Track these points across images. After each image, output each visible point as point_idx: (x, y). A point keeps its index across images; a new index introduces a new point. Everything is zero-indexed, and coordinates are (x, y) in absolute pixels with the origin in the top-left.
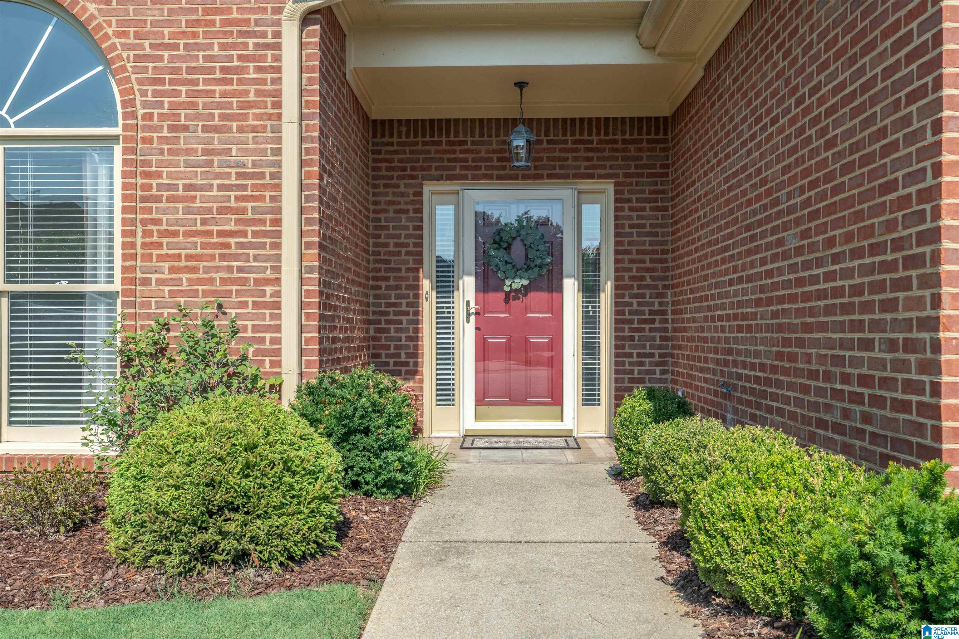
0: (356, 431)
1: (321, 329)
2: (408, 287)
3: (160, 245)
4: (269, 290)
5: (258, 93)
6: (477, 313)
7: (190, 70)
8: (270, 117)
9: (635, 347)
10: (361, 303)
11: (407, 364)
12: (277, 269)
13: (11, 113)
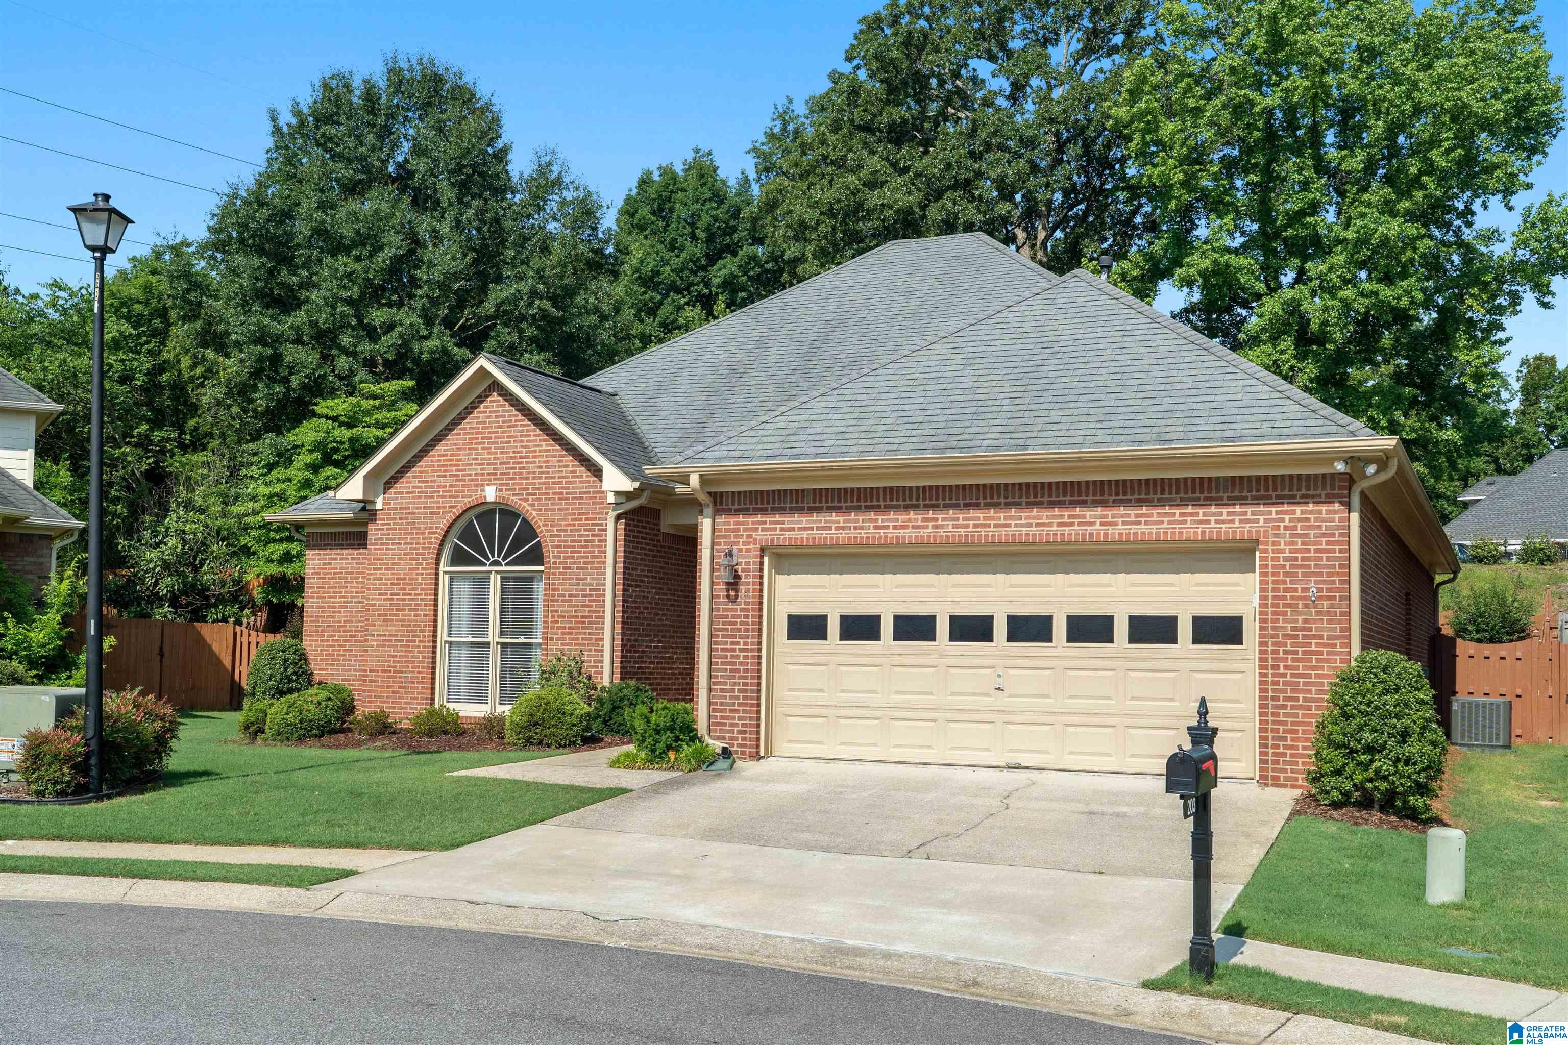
1: (623, 662)
3: (558, 622)
4: (600, 643)
5: (598, 552)
7: (572, 541)
8: (603, 563)
12: (603, 634)
13: (504, 559)
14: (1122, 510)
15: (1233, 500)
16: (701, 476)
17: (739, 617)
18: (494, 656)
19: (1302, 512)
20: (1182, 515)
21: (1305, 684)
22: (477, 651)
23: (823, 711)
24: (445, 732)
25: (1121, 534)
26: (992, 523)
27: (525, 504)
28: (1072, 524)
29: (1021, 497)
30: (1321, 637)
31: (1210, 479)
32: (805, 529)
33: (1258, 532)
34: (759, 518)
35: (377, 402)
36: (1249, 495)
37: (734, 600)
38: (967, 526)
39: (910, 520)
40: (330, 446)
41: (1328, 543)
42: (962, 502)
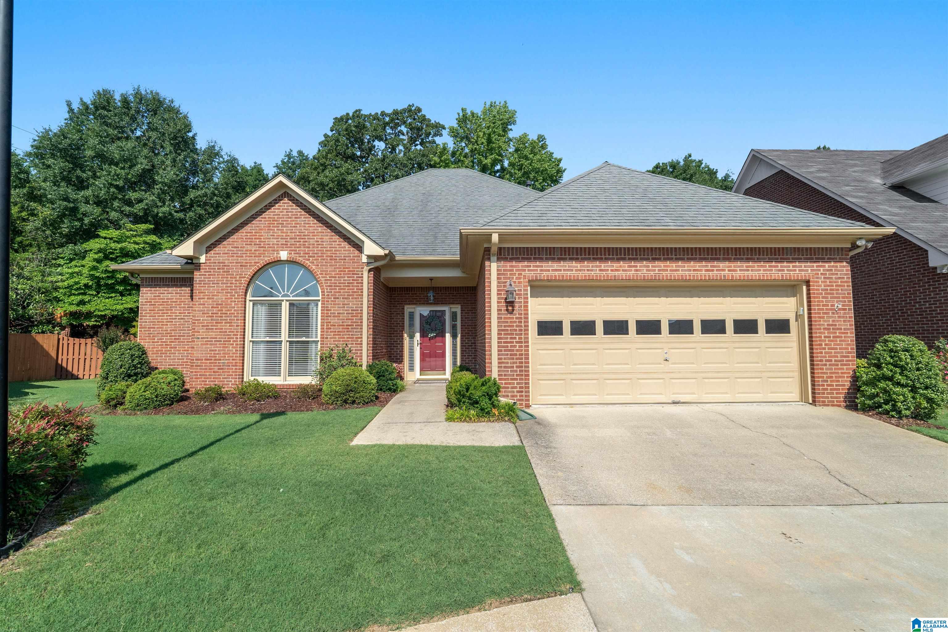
0: (381, 376)
1: (373, 350)
2: (400, 336)
3: (331, 328)
4: (359, 340)
5: (357, 289)
6: (420, 344)
7: (339, 283)
8: (360, 295)
9: (467, 353)
10: (385, 341)
11: (399, 359)
12: (362, 335)
13: (291, 293)
14: (739, 264)
15: (794, 260)
16: (499, 235)
17: (515, 322)
18: (285, 348)
19: (829, 267)
20: (770, 266)
21: (835, 353)
22: (272, 346)
23: (563, 377)
24: (268, 397)
25: (740, 276)
26: (669, 269)
27: (307, 262)
28: (713, 270)
29: (684, 255)
30: (841, 329)
31: (783, 248)
32: (556, 270)
33: (809, 276)
34: (526, 263)
35: (135, 233)
36: (802, 257)
37: (512, 312)
38: (655, 270)
39: (621, 266)
40: (108, 251)
41: (841, 282)
42: (650, 257)
